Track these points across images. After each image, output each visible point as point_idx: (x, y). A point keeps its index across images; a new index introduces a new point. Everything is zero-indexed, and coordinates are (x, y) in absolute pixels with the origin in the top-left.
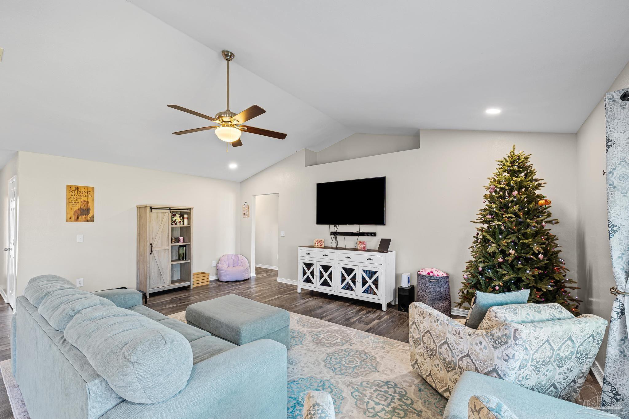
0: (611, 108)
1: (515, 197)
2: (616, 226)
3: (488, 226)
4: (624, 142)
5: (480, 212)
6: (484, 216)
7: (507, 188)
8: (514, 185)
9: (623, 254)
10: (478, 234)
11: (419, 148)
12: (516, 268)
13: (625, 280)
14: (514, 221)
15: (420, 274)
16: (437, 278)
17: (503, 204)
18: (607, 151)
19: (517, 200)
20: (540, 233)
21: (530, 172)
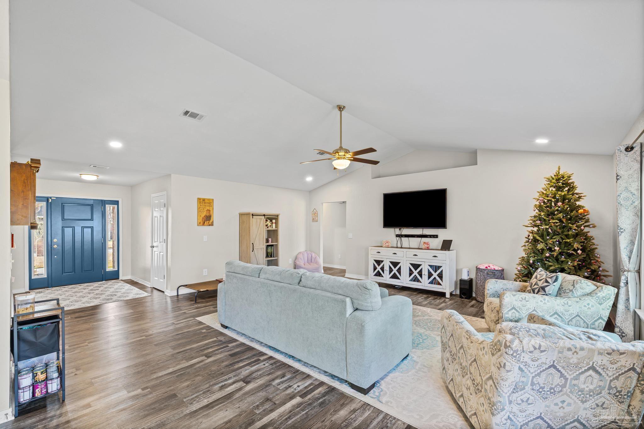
0: (619, 156)
1: (559, 207)
2: (622, 229)
3: (537, 229)
4: (627, 177)
5: (531, 218)
6: (534, 221)
7: (553, 200)
8: (559, 198)
9: (627, 246)
10: (529, 236)
11: (477, 165)
12: (560, 261)
13: (628, 262)
14: (559, 225)
15: (479, 268)
16: (494, 271)
17: (550, 212)
18: (617, 182)
19: (561, 209)
20: (580, 235)
21: (572, 188)
